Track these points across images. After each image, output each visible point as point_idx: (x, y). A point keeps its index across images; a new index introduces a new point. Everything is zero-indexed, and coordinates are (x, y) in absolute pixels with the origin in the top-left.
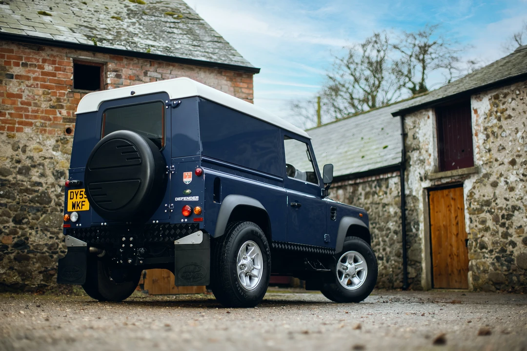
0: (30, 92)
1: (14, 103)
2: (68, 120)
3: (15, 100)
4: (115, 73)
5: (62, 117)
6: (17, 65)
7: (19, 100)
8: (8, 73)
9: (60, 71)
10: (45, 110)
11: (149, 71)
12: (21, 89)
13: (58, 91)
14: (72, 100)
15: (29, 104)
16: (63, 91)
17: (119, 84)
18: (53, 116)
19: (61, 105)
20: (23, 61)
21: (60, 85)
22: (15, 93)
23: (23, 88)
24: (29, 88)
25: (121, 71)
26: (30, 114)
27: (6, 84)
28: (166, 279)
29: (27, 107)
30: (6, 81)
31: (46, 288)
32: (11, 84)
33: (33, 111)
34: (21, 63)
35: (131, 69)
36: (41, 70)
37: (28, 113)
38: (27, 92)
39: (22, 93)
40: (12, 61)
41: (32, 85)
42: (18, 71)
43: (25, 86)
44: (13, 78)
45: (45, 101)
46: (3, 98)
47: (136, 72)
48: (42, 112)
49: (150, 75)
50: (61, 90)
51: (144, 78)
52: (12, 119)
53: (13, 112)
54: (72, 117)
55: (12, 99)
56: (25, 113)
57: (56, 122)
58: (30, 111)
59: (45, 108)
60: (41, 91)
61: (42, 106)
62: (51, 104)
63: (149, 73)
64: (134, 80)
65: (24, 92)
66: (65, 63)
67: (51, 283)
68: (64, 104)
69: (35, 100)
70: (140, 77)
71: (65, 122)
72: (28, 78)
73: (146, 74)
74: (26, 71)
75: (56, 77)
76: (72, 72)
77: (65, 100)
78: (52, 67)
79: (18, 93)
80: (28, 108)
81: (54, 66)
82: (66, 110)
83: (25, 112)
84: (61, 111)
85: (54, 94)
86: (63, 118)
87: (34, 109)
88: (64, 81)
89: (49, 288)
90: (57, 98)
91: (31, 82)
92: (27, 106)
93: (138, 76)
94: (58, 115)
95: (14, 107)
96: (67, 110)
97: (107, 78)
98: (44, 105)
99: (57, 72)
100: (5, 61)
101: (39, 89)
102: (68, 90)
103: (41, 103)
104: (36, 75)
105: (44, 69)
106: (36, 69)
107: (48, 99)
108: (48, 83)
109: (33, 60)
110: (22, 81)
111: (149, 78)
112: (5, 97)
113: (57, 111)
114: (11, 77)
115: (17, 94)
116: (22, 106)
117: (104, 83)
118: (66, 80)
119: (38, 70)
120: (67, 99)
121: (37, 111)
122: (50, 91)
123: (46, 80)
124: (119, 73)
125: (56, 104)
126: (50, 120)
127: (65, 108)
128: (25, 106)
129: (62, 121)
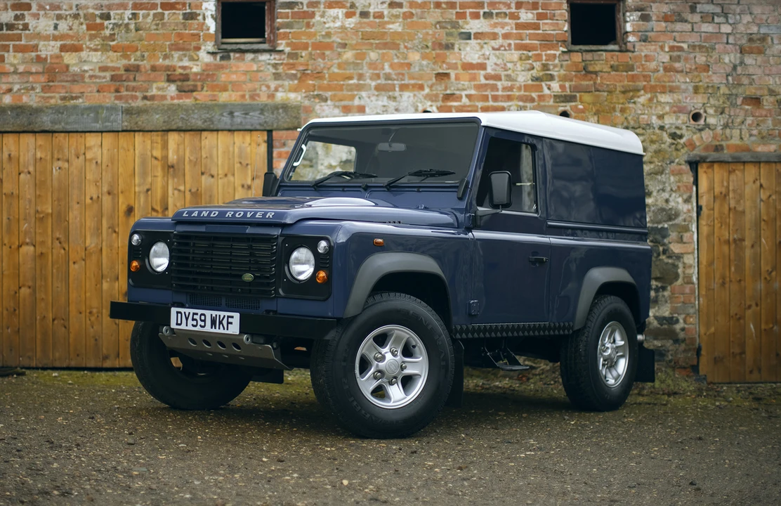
0: (498, 58)
1: (473, 78)
2: (562, 99)
3: (475, 74)
4: (639, 13)
5: (552, 94)
6: (476, 16)
7: (482, 72)
8: (463, 31)
9: (547, 19)
10: (525, 85)
11: (699, 3)
12: (483, 55)
13: (544, 53)
14: (568, 66)
15: (498, 78)
16: (552, 52)
17: (646, 31)
18: (537, 94)
19: (551, 75)
20: (486, 10)
21: (547, 42)
22: (474, 62)
23: (487, 53)
24: (497, 52)
25: (649, 9)
26: (500, 93)
27: (460, 50)
28: (738, 357)
29: (495, 82)
30: (459, 44)
31: (534, 371)
32: (468, 49)
33: (504, 89)
34: (482, 14)
35: (667, 3)
36: (514, 21)
37: (496, 93)
38: (493, 59)
39: (487, 61)
40: (468, 11)
41: (502, 46)
42: (479, 26)
43: (491, 49)
44: (470, 39)
45: (523, 71)
46: (456, 72)
47: (675, 7)
48: (519, 89)
49: (702, 10)
50: (550, 50)
51: (689, 17)
52: (472, 103)
53: (473, 92)
54: (569, 93)
55: (470, 72)
56: (493, 93)
57: (542, 104)
58: (500, 90)
59: (524, 81)
60: (515, 55)
61: (519, 79)
62: (534, 75)
63: (698, 6)
64: (672, 22)
65: (488, 59)
66: (553, 5)
67: (540, 363)
68: (555, 73)
69: (506, 70)
70: (684, 15)
71: (557, 102)
72: (494, 36)
73: (693, 9)
74: (491, 26)
75: (539, 29)
76: (567, 18)
77: (555, 66)
78: (533, 13)
79: (479, 61)
80: (496, 85)
81: (535, 12)
82: (558, 82)
83: (492, 91)
84: (550, 85)
85: (538, 58)
86: (555, 96)
87: (506, 85)
88: (553, 35)
89: (538, 371)
90: (543, 64)
91: (500, 41)
92: (495, 80)
93: (679, 15)
94: (546, 91)
95: (475, 85)
96: (561, 83)
97: (626, 22)
98: (523, 78)
99: (541, 22)
100: (457, 12)
101: (513, 51)
102: (561, 49)
103: (517, 75)
104: (507, 29)
105: (519, 18)
106: (507, 20)
107: (528, 66)
108: (528, 41)
109: (501, 6)
110: (486, 41)
111: (699, 15)
112: (460, 71)
113: (543, 84)
114: (468, 36)
115: (478, 64)
116: (487, 82)
117: (623, 32)
118: (557, 34)
119: (510, 21)
120: (559, 65)
121: (511, 88)
122: (530, 54)
123: (524, 36)
124: (647, 13)
125: (541, 74)
126: (532, 100)
127: (556, 78)
128: (491, 82)
129: (552, 100)
